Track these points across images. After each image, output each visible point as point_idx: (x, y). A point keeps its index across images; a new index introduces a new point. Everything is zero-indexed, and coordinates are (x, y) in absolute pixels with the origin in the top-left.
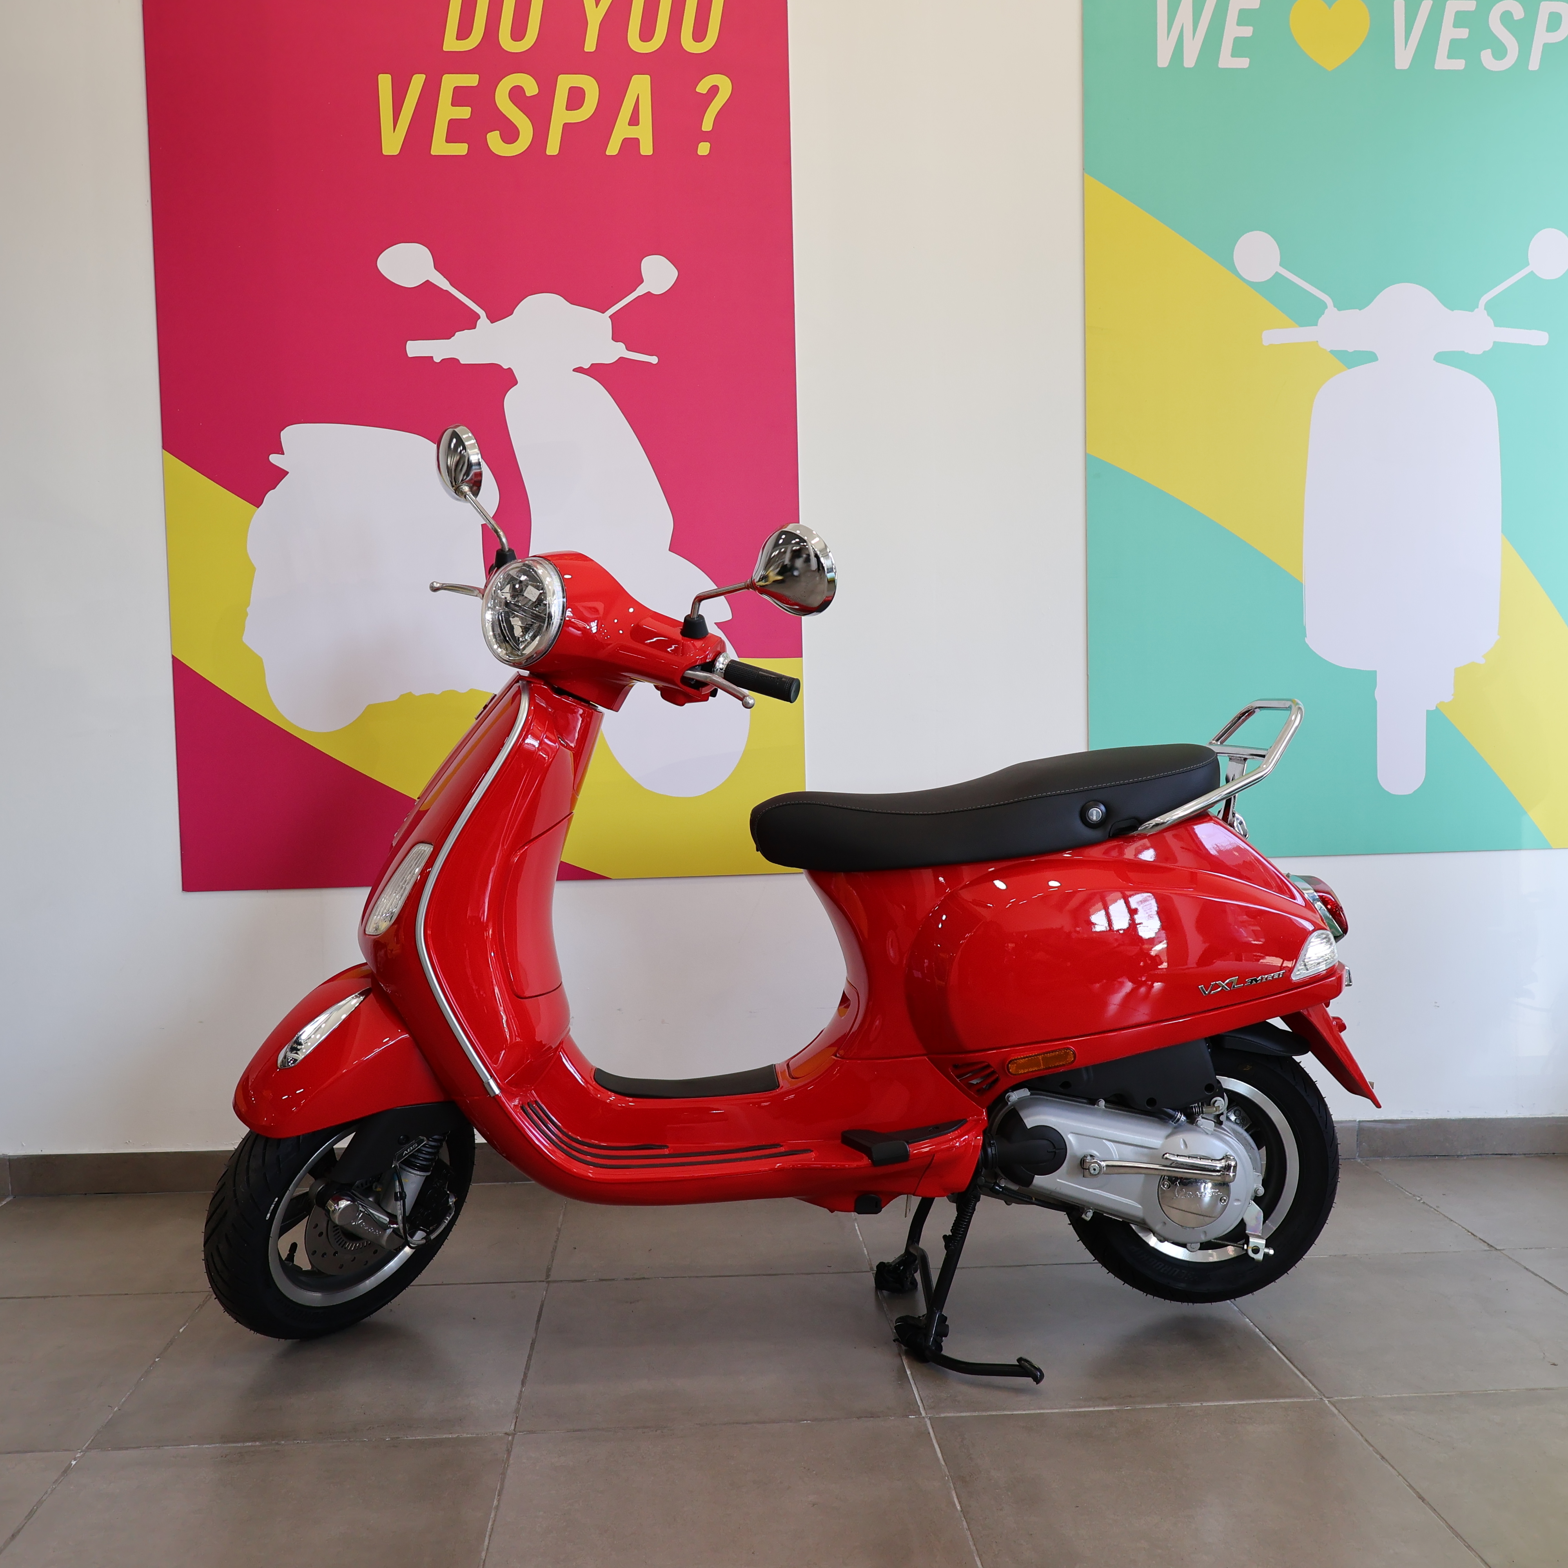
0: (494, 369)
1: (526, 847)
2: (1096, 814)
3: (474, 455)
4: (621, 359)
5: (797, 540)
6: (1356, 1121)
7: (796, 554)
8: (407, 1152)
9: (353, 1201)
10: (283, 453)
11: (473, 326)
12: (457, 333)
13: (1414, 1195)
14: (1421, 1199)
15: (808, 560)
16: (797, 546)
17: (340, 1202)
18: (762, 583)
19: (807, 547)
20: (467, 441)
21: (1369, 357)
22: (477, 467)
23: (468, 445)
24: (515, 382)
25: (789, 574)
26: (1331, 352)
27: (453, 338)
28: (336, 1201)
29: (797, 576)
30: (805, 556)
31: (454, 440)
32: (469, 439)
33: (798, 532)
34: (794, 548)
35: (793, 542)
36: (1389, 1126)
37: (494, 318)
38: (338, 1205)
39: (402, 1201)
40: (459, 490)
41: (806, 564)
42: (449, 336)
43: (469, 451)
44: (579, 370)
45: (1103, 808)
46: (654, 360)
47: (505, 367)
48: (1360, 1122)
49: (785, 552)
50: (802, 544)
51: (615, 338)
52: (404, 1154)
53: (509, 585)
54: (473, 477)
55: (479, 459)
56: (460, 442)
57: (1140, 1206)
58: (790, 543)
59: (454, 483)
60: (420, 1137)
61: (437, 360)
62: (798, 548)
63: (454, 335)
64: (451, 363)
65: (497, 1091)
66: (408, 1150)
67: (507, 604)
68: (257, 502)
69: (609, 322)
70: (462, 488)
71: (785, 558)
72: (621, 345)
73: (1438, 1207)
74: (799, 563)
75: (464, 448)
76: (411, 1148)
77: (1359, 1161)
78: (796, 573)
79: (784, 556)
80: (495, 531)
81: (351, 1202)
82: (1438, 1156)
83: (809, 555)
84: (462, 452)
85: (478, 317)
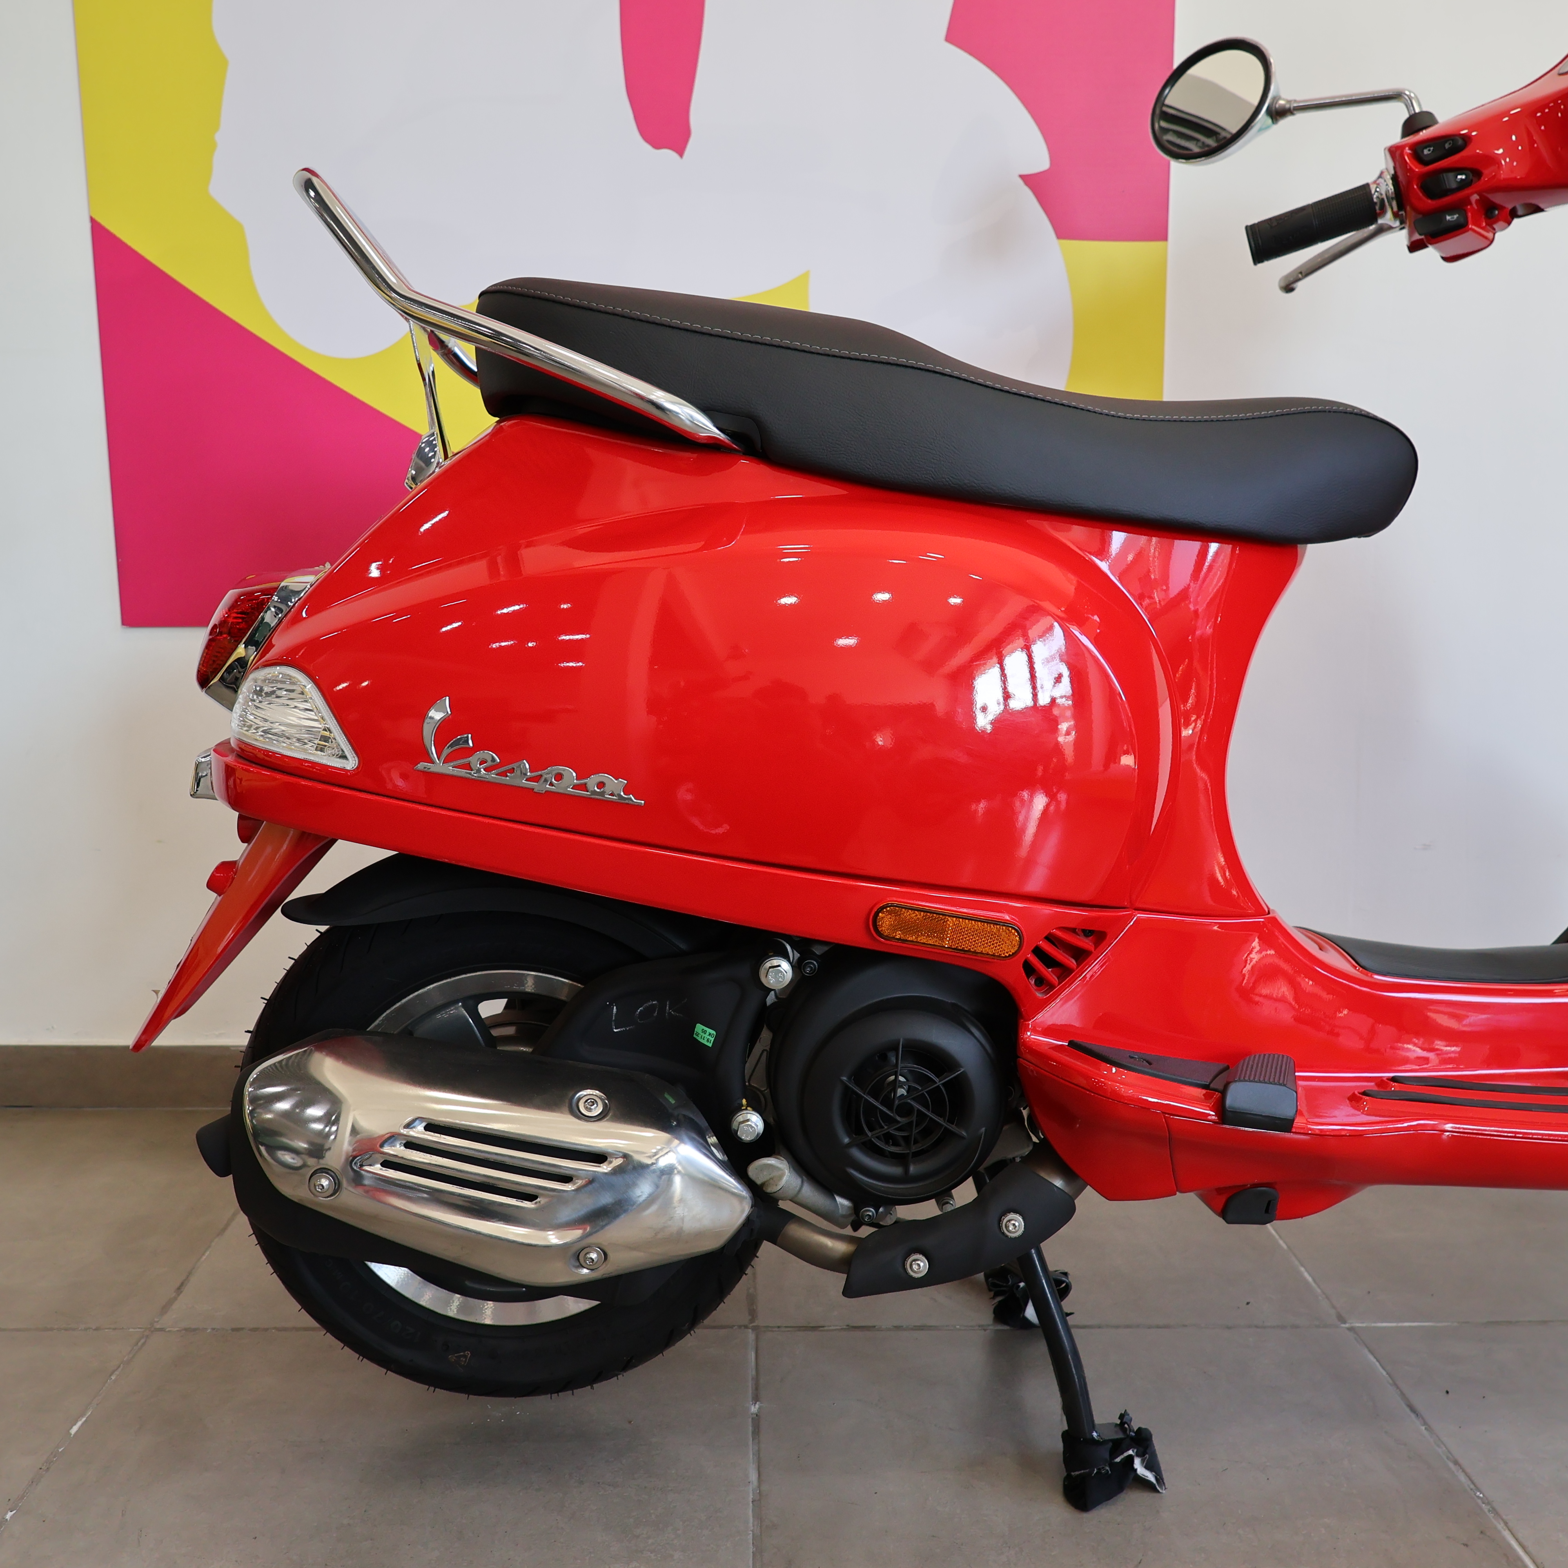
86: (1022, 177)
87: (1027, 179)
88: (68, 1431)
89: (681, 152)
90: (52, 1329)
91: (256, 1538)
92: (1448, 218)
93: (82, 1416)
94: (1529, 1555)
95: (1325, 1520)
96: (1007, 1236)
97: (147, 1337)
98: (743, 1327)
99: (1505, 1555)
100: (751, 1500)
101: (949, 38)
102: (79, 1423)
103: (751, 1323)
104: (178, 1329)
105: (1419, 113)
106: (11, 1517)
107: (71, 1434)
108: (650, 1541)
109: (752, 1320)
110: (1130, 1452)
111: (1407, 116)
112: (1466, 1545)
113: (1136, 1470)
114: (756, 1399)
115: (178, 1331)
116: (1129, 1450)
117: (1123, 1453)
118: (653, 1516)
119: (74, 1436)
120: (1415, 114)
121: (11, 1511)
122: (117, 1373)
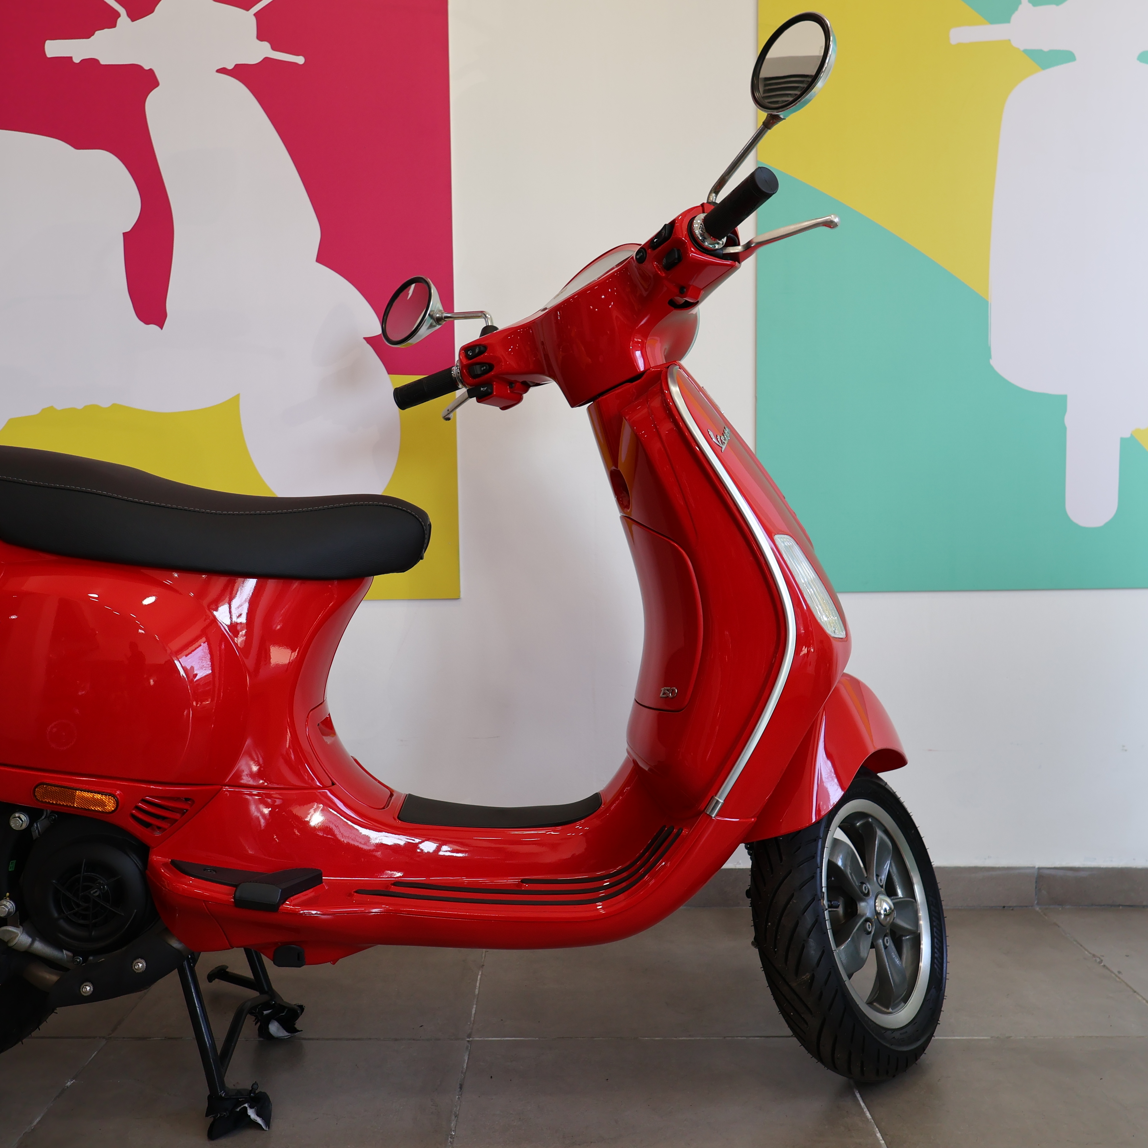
0: (135, 69)
4: (266, 59)
6: (1034, 868)
11: (113, 25)
12: (97, 33)
13: (1094, 956)
14: (1102, 961)
21: (1067, 57)
24: (155, 83)
26: (1026, 51)
27: (92, 37)
36: (1070, 874)
37: (134, 16)
42: (87, 34)
44: (222, 71)
46: (300, 60)
47: (147, 68)
48: (1039, 869)
51: (260, 37)
61: (77, 60)
63: (93, 35)
64: (91, 63)
69: (253, 21)
72: (266, 45)
73: (1119, 972)
77: (1038, 909)
82: (1122, 905)
85: (118, 15)
86: (366, 339)
87: (369, 340)
89: (162, 328)
92: (482, 389)
96: (135, 972)
101: (319, 260)
105: (490, 326)
110: (246, 1105)
111: (485, 325)
113: (250, 1116)
116: (245, 1104)
117: (241, 1106)
120: (489, 326)
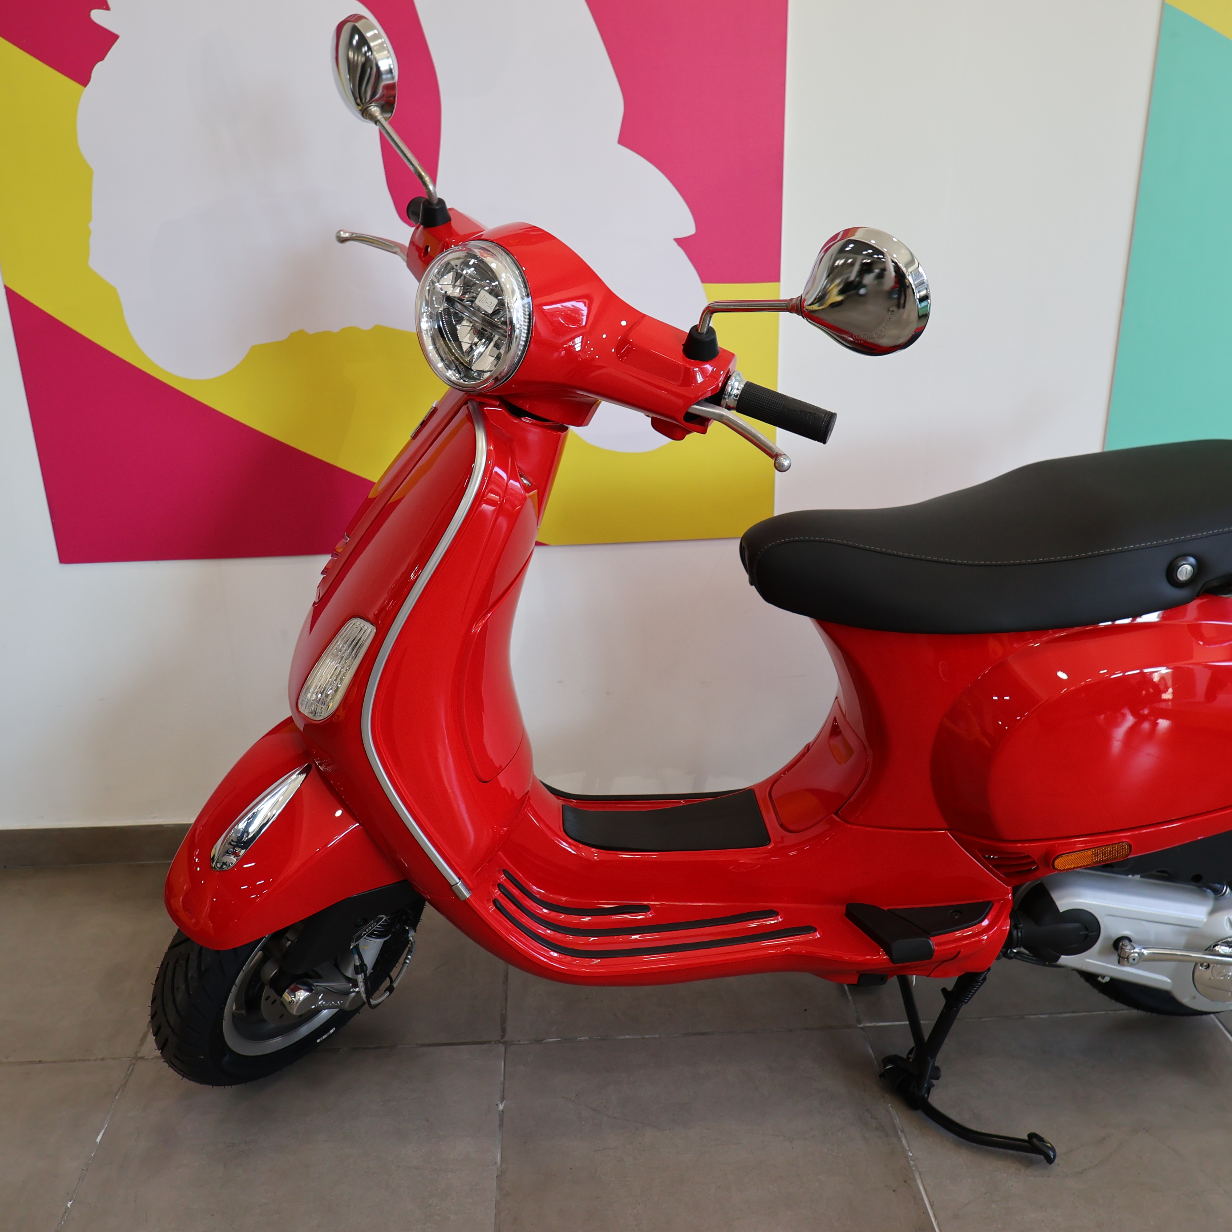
1: (489, 615)
2: (1185, 571)
3: (383, 59)
5: (870, 251)
7: (866, 269)
8: (365, 932)
9: (310, 990)
10: (108, 8)
15: (881, 276)
16: (868, 259)
17: (296, 993)
18: (815, 307)
19: (883, 260)
20: (373, 41)
22: (389, 76)
23: (375, 46)
25: (853, 292)
28: (294, 992)
29: (862, 295)
30: (877, 271)
31: (357, 37)
32: (376, 37)
33: (873, 242)
34: (864, 261)
35: (865, 253)
38: (295, 997)
39: (363, 974)
40: (367, 112)
41: (876, 282)
43: (377, 55)
45: (1192, 560)
49: (852, 264)
50: (876, 256)
52: (363, 934)
53: (452, 273)
54: (385, 92)
55: (390, 65)
56: (363, 41)
57: (1169, 981)
58: (861, 254)
59: (359, 101)
60: (379, 916)
62: (869, 261)
65: (467, 894)
66: (367, 930)
67: (449, 299)
68: (83, 79)
70: (371, 110)
71: (851, 272)
74: (869, 279)
75: (370, 49)
76: (370, 928)
78: (862, 291)
79: (849, 270)
80: (419, 177)
81: (310, 993)
83: (884, 270)
84: (368, 54)
88: (95, 1141)
90: (74, 1061)
91: (213, 1215)
93: (102, 1129)
94: (928, 1197)
95: (820, 1176)
97: (134, 1065)
98: (497, 1042)
99: (915, 1197)
100: (496, 1176)
101: (621, 141)
102: (101, 1134)
103: (502, 1039)
104: (152, 1057)
106: (71, 1206)
107: (97, 1143)
108: (438, 1208)
109: (503, 1037)
112: (894, 1191)
114: (503, 1099)
115: (151, 1058)
118: (439, 1190)
119: (99, 1143)
121: (70, 1202)
122: (119, 1094)
